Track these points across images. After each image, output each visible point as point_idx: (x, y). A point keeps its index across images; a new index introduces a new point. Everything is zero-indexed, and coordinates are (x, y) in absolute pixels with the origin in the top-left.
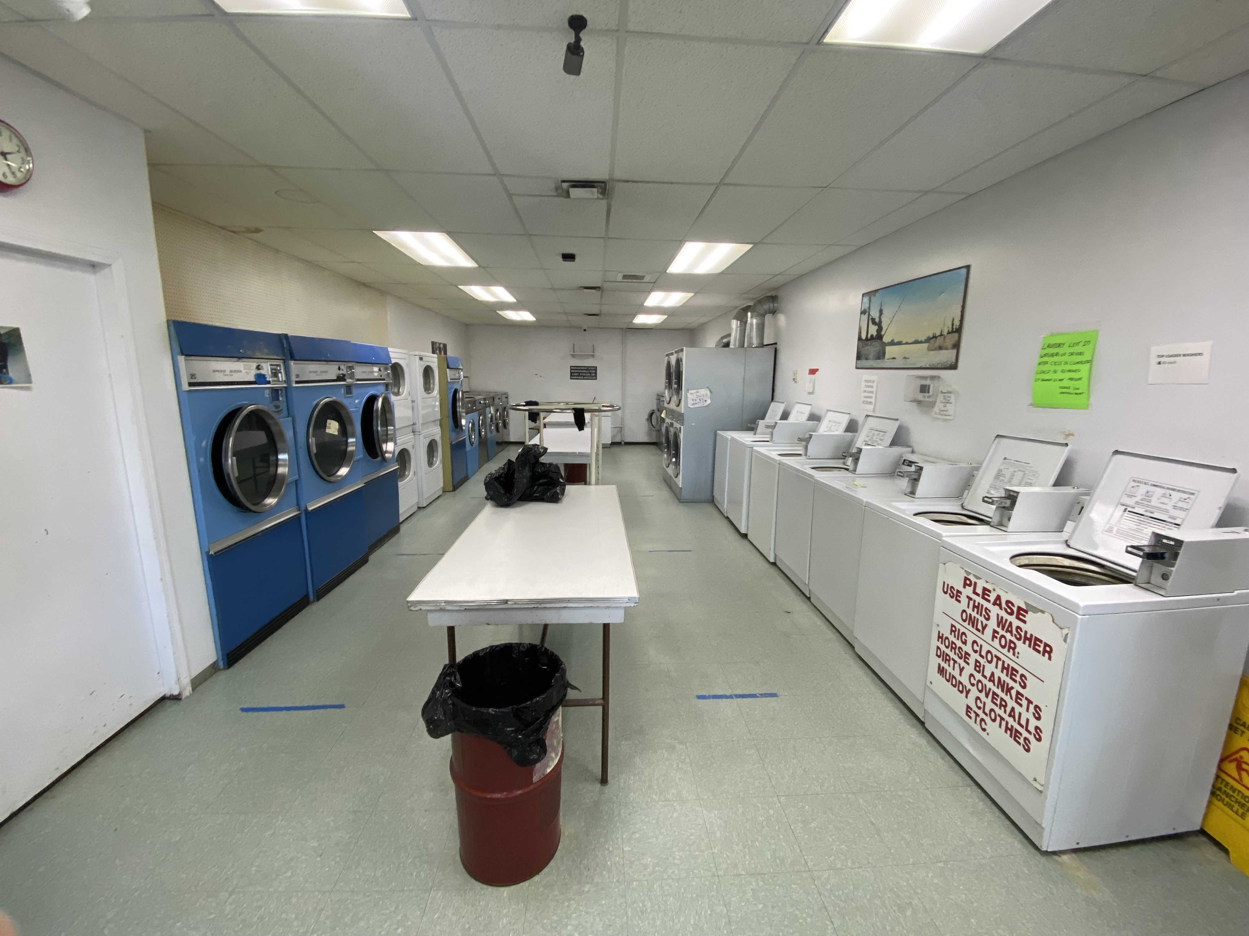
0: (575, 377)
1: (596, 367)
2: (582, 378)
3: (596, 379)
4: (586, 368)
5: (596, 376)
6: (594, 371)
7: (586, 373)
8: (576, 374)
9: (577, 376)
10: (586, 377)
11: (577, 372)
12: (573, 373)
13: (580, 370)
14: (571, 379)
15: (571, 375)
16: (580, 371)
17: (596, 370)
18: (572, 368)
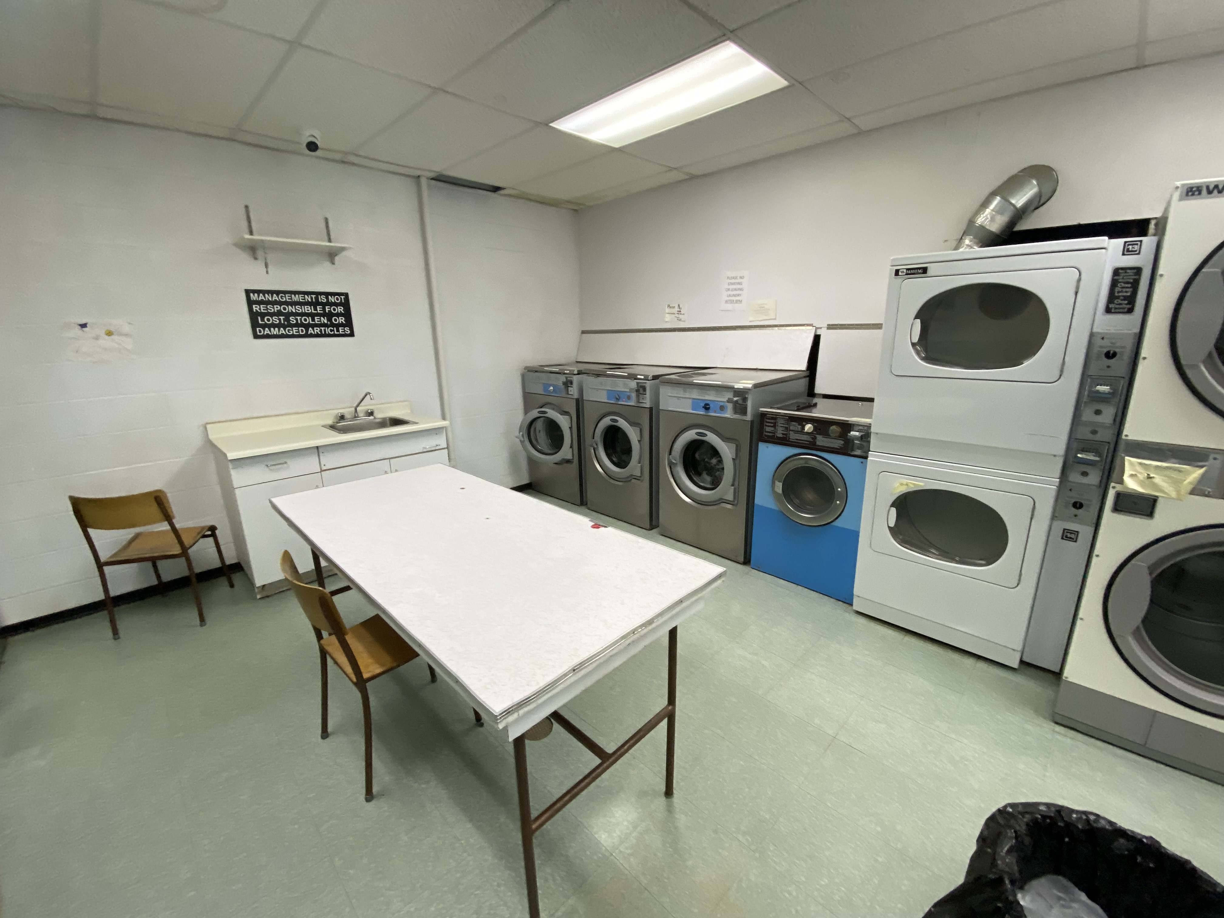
0: (275, 331)
1: (346, 295)
2: (302, 331)
3: (352, 335)
4: (308, 298)
5: (349, 323)
6: (340, 309)
7: (312, 316)
8: (275, 320)
9: (279, 326)
10: (317, 330)
11: (279, 313)
12: (263, 315)
13: (287, 303)
14: (256, 336)
15: (254, 325)
16: (290, 309)
17: (346, 304)
18: (254, 297)
